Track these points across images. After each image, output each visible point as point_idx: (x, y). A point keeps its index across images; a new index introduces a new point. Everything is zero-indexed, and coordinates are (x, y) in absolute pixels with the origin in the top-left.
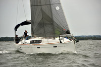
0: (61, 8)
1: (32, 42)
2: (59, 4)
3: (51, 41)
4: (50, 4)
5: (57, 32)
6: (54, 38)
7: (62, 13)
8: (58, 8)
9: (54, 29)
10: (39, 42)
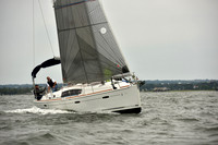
0: (109, 31)
1: (65, 94)
2: (105, 23)
3: (98, 88)
4: (90, 26)
5: (106, 71)
6: (103, 83)
7: (112, 37)
8: (103, 31)
9: (100, 67)
10: (77, 92)
